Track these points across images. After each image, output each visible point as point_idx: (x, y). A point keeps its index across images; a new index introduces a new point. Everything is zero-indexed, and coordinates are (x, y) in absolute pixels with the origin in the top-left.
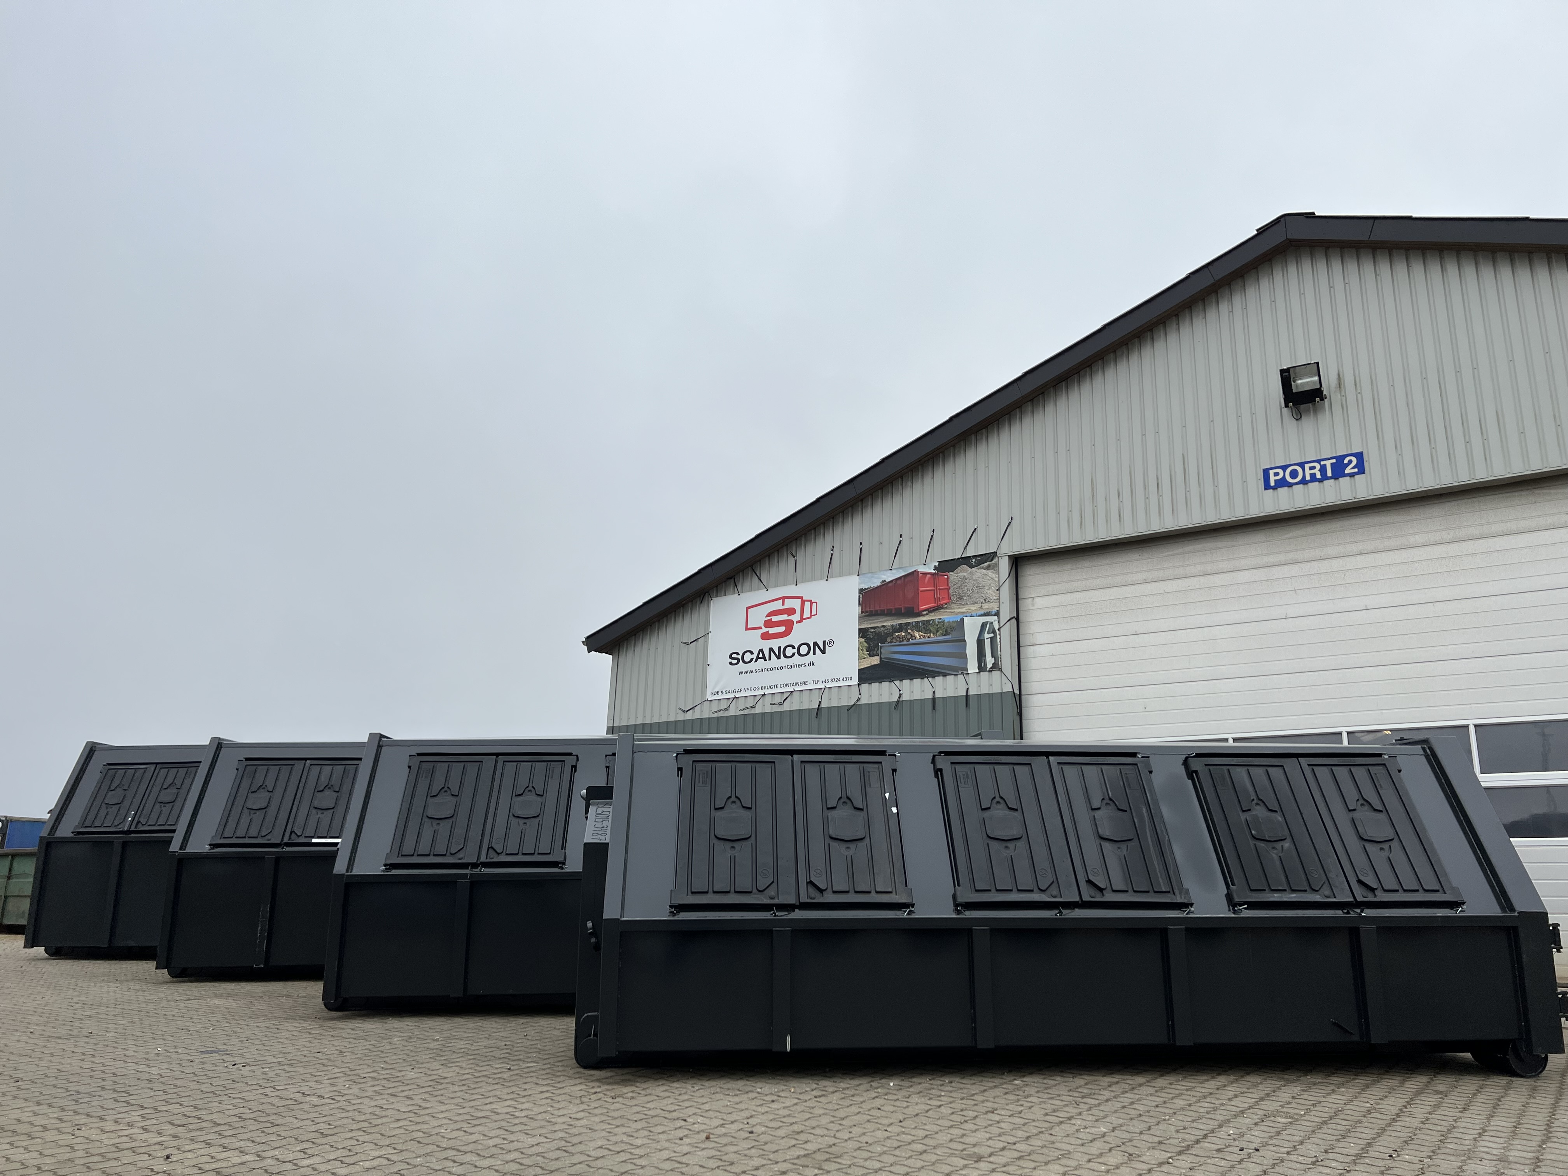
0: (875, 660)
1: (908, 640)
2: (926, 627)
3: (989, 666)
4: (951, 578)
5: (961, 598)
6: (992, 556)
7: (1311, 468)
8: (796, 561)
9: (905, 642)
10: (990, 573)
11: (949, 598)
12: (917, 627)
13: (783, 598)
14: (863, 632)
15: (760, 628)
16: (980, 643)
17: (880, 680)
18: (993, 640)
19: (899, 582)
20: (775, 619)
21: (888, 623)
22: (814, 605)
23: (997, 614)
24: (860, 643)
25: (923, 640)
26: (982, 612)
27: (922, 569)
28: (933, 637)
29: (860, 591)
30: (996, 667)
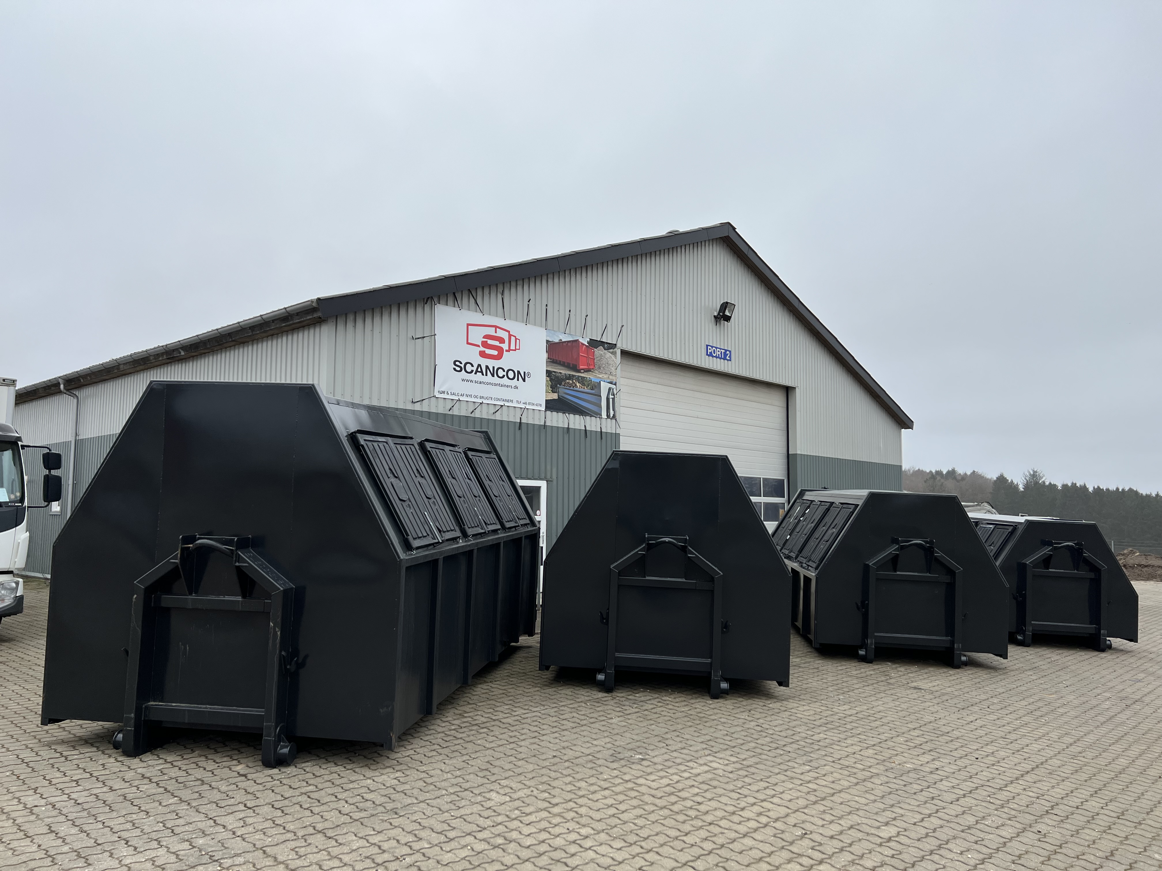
0: (555, 396)
2: (582, 380)
3: (611, 416)
4: (596, 353)
5: (600, 368)
6: (614, 346)
8: (503, 299)
9: (572, 388)
10: (613, 356)
11: (594, 366)
12: (578, 379)
13: (496, 327)
14: (549, 373)
15: (478, 346)
16: (608, 399)
17: (557, 410)
18: (613, 399)
19: (569, 344)
20: (490, 342)
21: (563, 372)
22: (518, 341)
23: (615, 384)
24: (547, 381)
25: (581, 389)
26: (609, 381)
27: (581, 340)
28: (586, 390)
29: (547, 341)
30: (614, 416)
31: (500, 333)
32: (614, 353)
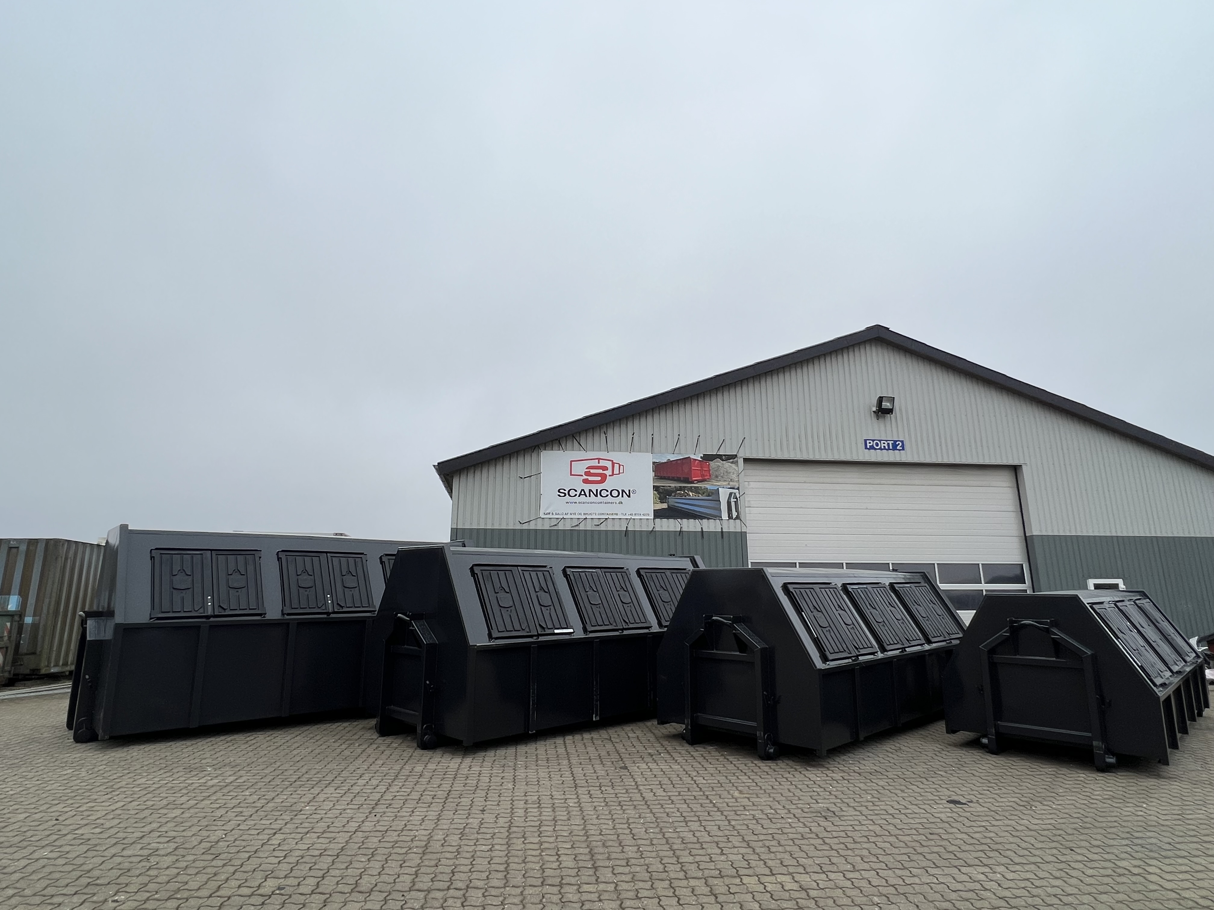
0: (665, 506)
1: (686, 496)
2: (696, 490)
3: (734, 517)
4: (711, 465)
5: (717, 477)
6: (735, 456)
7: (884, 443)
8: (606, 437)
10: (733, 466)
11: (710, 476)
12: (690, 489)
13: (599, 459)
14: (656, 488)
15: (582, 475)
16: (729, 503)
17: (668, 517)
18: (736, 503)
19: (679, 462)
20: (592, 471)
21: (673, 485)
22: (621, 467)
23: (738, 489)
24: (654, 494)
25: (694, 497)
26: (729, 487)
27: (693, 457)
28: (701, 497)
29: (654, 463)
30: (738, 517)
31: (602, 463)
32: (736, 463)
